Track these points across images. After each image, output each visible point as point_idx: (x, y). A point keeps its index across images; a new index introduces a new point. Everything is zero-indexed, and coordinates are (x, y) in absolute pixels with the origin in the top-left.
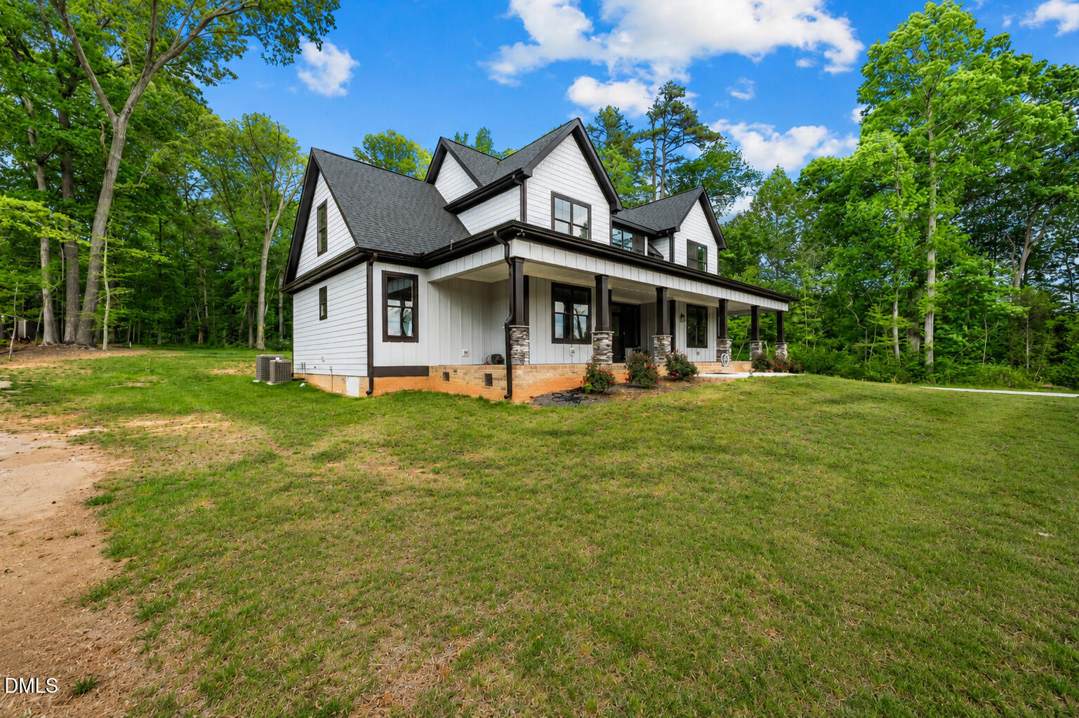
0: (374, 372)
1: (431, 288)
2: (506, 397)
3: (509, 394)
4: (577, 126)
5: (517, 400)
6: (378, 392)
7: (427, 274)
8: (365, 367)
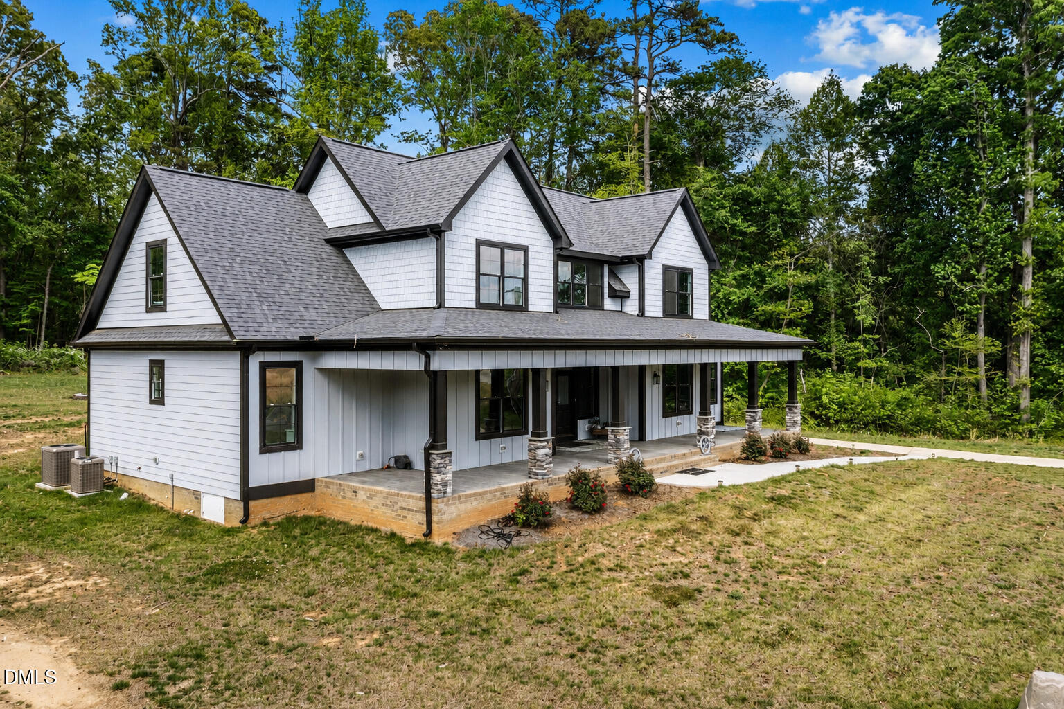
0: (249, 494)
1: (319, 376)
2: (424, 535)
3: (428, 533)
4: (511, 150)
5: (437, 541)
6: (255, 520)
7: (314, 359)
8: (238, 488)
